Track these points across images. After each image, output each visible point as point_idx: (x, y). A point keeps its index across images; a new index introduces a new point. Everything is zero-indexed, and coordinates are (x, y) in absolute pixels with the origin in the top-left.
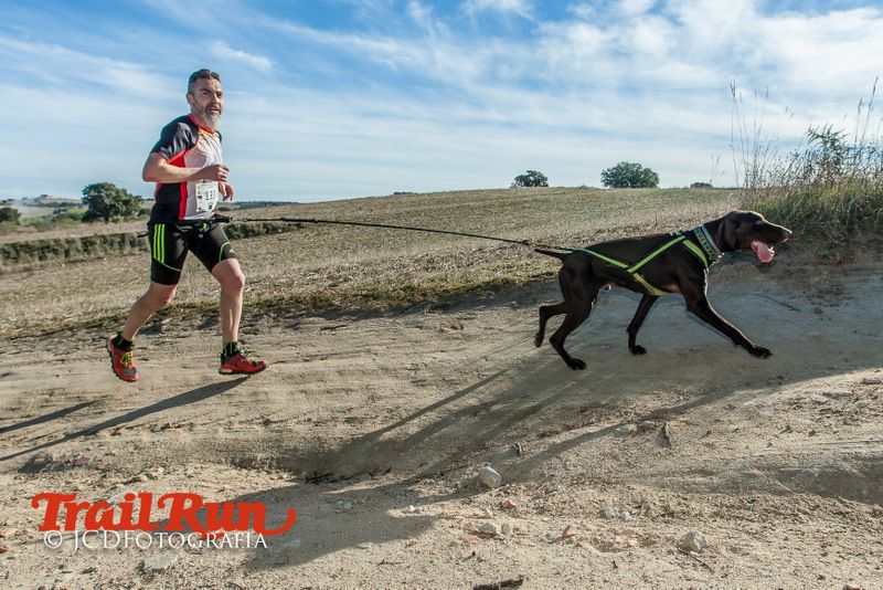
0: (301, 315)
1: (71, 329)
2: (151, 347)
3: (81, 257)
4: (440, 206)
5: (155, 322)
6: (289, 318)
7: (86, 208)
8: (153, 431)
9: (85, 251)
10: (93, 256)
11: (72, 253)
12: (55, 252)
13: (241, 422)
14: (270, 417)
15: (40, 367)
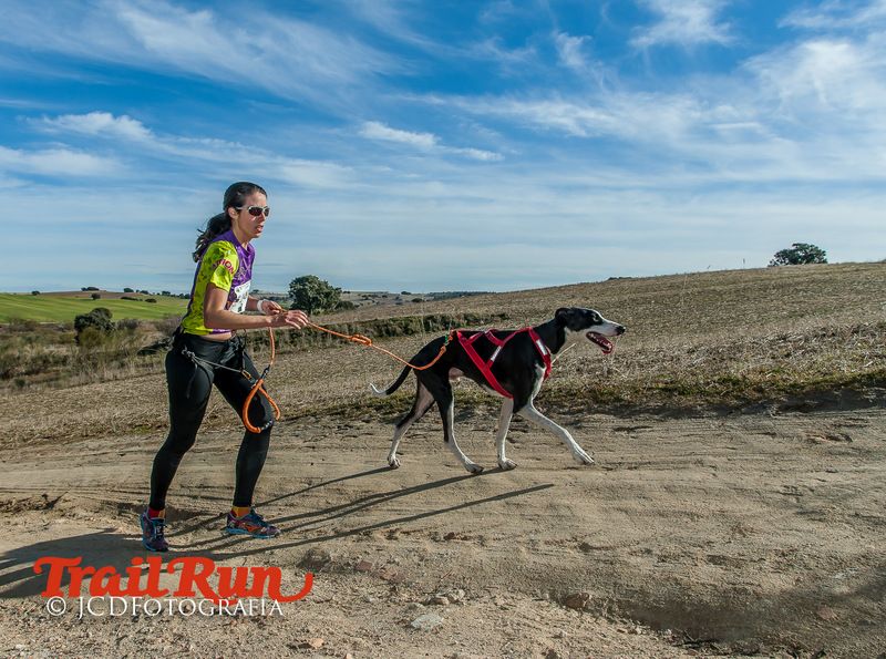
0: (580, 411)
1: (314, 415)
3: (289, 348)
4: (674, 292)
5: (400, 411)
6: (564, 414)
7: (291, 302)
8: (434, 540)
9: (292, 342)
10: (298, 348)
12: (267, 343)
13: (547, 543)
14: (587, 540)
15: (292, 452)
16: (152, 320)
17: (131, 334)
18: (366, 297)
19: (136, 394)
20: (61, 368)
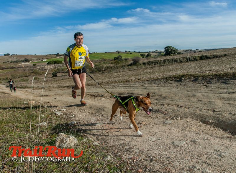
0: (228, 79)
1: (160, 79)
2: (179, 85)
3: (163, 64)
5: (180, 78)
6: (223, 80)
7: (165, 53)
8: (178, 107)
10: (165, 64)
11: (161, 64)
12: (158, 63)
13: (205, 109)
14: (215, 110)
15: (152, 87)
16: (131, 58)
17: (126, 61)
18: (185, 51)
19: (126, 75)
20: (111, 69)
